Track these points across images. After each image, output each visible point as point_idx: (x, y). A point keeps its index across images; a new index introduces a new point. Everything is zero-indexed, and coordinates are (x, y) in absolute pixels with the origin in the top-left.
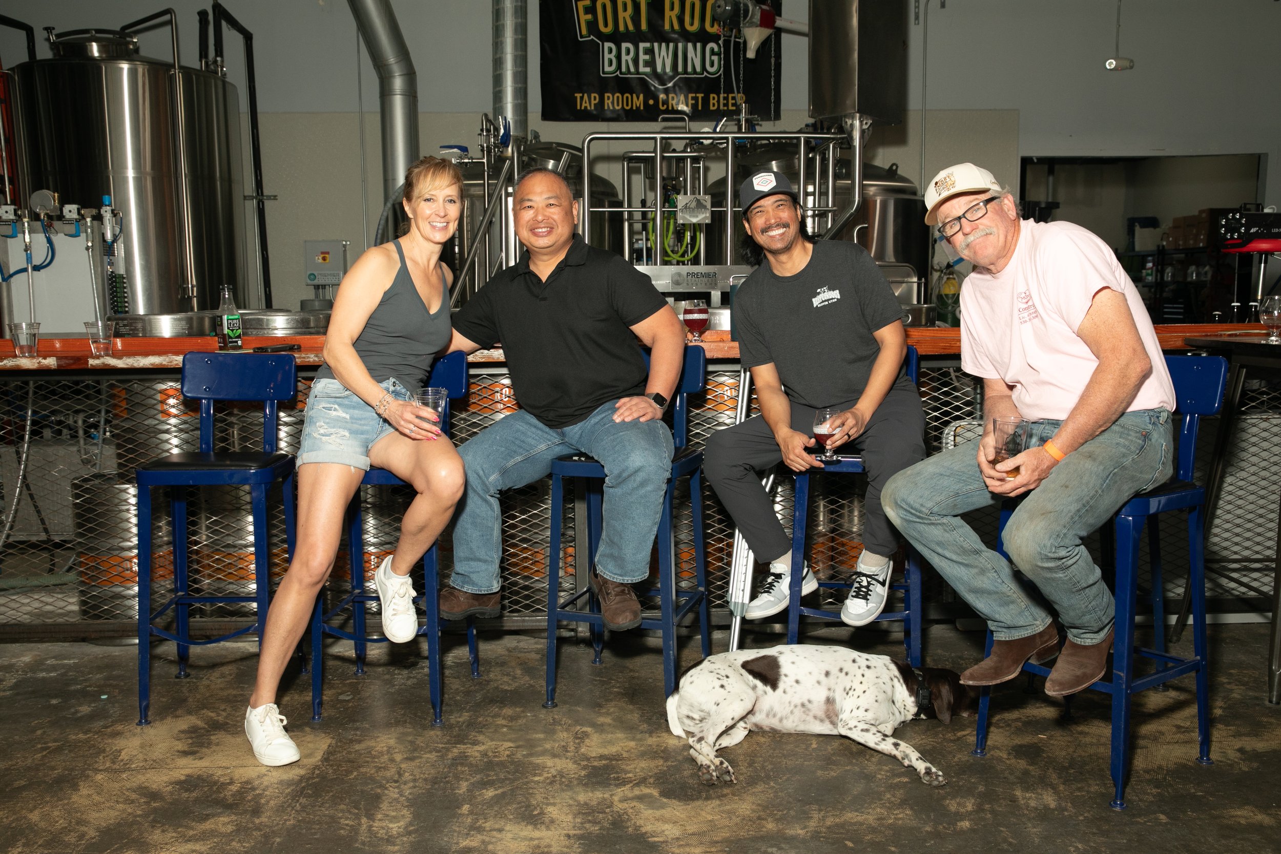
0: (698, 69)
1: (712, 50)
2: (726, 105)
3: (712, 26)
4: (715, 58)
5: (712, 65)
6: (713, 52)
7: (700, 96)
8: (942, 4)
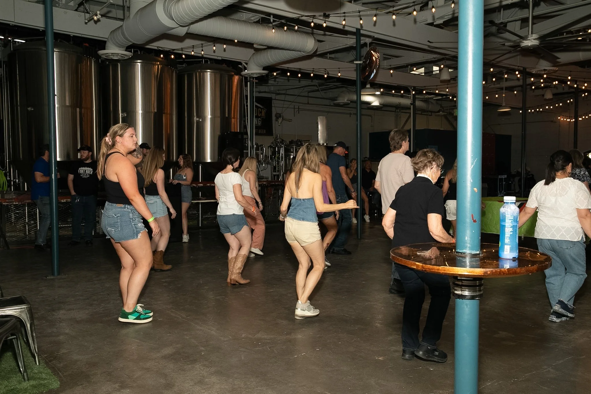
0: (257, 124)
1: (259, 120)
2: (262, 132)
3: (260, 114)
4: (260, 122)
5: (259, 123)
6: (260, 120)
7: (257, 130)
8: (299, 113)
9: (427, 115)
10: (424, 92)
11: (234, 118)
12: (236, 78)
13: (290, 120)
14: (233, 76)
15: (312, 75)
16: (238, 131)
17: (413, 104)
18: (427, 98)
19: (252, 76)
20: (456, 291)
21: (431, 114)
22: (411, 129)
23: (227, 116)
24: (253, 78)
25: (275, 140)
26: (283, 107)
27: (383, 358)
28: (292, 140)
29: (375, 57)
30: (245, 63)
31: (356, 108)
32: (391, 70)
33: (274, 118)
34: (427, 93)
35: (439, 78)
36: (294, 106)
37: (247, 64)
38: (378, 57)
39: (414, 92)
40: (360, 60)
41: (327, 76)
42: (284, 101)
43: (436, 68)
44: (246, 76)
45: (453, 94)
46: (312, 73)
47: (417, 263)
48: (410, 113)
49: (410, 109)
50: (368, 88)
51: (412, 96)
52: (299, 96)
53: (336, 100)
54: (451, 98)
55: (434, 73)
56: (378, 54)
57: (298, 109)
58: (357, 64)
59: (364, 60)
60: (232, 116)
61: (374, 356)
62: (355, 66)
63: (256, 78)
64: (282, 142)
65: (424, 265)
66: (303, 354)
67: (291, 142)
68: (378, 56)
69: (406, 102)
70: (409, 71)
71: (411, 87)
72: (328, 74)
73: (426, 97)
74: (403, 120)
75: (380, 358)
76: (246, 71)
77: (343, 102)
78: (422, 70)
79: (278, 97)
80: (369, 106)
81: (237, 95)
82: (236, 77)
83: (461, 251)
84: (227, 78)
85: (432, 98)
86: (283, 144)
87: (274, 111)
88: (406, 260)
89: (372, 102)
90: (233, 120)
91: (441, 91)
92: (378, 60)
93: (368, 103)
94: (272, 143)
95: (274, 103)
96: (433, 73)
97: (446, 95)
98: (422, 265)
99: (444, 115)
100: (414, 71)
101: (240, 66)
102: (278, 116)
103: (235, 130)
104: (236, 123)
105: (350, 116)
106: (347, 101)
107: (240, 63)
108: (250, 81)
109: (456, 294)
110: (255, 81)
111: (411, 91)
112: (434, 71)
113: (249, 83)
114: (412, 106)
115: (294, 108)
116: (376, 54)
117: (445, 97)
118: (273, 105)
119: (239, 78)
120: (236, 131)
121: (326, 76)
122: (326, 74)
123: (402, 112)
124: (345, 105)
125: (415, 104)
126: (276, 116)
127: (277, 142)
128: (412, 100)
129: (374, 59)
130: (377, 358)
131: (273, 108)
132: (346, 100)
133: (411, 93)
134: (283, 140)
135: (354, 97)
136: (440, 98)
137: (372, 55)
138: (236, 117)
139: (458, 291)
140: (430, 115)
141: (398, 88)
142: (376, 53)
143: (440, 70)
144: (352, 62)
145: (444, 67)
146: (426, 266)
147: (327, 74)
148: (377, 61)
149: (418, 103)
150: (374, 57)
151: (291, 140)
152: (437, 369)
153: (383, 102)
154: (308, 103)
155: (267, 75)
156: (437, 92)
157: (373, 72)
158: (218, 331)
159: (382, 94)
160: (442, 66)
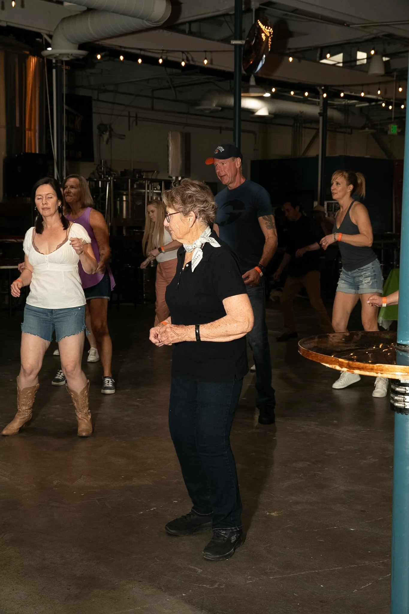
0: (67, 141)
1: (71, 134)
2: (76, 155)
3: (72, 124)
4: (72, 137)
5: (70, 140)
7: (69, 151)
8: (136, 125)
9: (345, 133)
10: (342, 95)
11: (30, 129)
12: (33, 61)
13: (122, 137)
14: (27, 57)
15: (161, 61)
16: (37, 152)
17: (323, 113)
18: (345, 105)
19: (61, 58)
20: (396, 402)
21: (351, 131)
22: (318, 156)
23: (18, 125)
24: (62, 62)
25: (97, 168)
26: (112, 115)
27: (277, 513)
28: (125, 170)
29: (265, 34)
30: (47, 35)
31: (234, 119)
32: (289, 57)
33: (95, 131)
34: (346, 97)
35: (367, 72)
36: (129, 113)
37: (51, 37)
38: (270, 35)
39: (325, 95)
40: (241, 39)
41: (186, 64)
42: (114, 103)
43: (361, 56)
44: (50, 58)
45: (389, 99)
46: (161, 58)
47: (340, 360)
48: (318, 129)
49: (317, 122)
50: (253, 86)
51: (321, 101)
52: (137, 95)
53: (198, 105)
54: (384, 105)
55: (358, 63)
56: (270, 30)
57: (135, 118)
58: (235, 45)
59: (248, 39)
60: (27, 126)
61: (264, 511)
62: (233, 48)
63: (67, 63)
64: (109, 172)
65: (351, 362)
66: (152, 509)
67: (124, 173)
68: (270, 33)
69: (313, 110)
70: (318, 59)
71: (320, 86)
72: (187, 59)
73: (344, 103)
74: (307, 139)
75: (273, 514)
76: (49, 49)
77: (210, 109)
78: (339, 58)
79: (102, 97)
80: (252, 116)
81: (35, 91)
82: (32, 58)
83: (404, 343)
84: (17, 60)
85: (354, 105)
86: (110, 175)
87: (96, 121)
88: (323, 355)
89: (257, 110)
90: (28, 134)
91: (369, 94)
92: (270, 40)
93: (251, 112)
94: (93, 173)
95: (96, 107)
96: (356, 62)
97: (376, 100)
98: (347, 362)
99: (372, 134)
100: (326, 58)
101: (38, 39)
102: (103, 128)
103: (31, 150)
104: (33, 138)
105: (221, 133)
106: (217, 108)
107: (39, 35)
108: (56, 68)
109: (397, 407)
110: (64, 67)
111: (321, 92)
112: (359, 60)
113: (54, 71)
114: (321, 119)
115: (129, 116)
116: (268, 29)
117: (373, 103)
118: (94, 110)
119: (38, 61)
120: (33, 152)
121: (183, 64)
122: (183, 61)
123: (305, 128)
124: (213, 114)
125: (326, 115)
126: (99, 127)
127: (101, 172)
128: (321, 108)
129: (264, 37)
130: (268, 514)
131: (94, 115)
132: (214, 105)
133: (321, 97)
134: (111, 170)
135: (230, 101)
136: (367, 104)
137: (260, 31)
138: (33, 128)
139: (399, 402)
140: (349, 133)
141: (300, 88)
142: (267, 27)
143: (369, 58)
144: (227, 40)
145: (375, 53)
146: (354, 364)
147: (185, 60)
148: (268, 41)
149: (332, 113)
150: (263, 35)
151: (123, 170)
152: (361, 529)
153: (274, 111)
154: (152, 109)
155: (85, 58)
156: (363, 94)
157: (261, 59)
158: (13, 477)
159: (274, 96)
160: (373, 52)
